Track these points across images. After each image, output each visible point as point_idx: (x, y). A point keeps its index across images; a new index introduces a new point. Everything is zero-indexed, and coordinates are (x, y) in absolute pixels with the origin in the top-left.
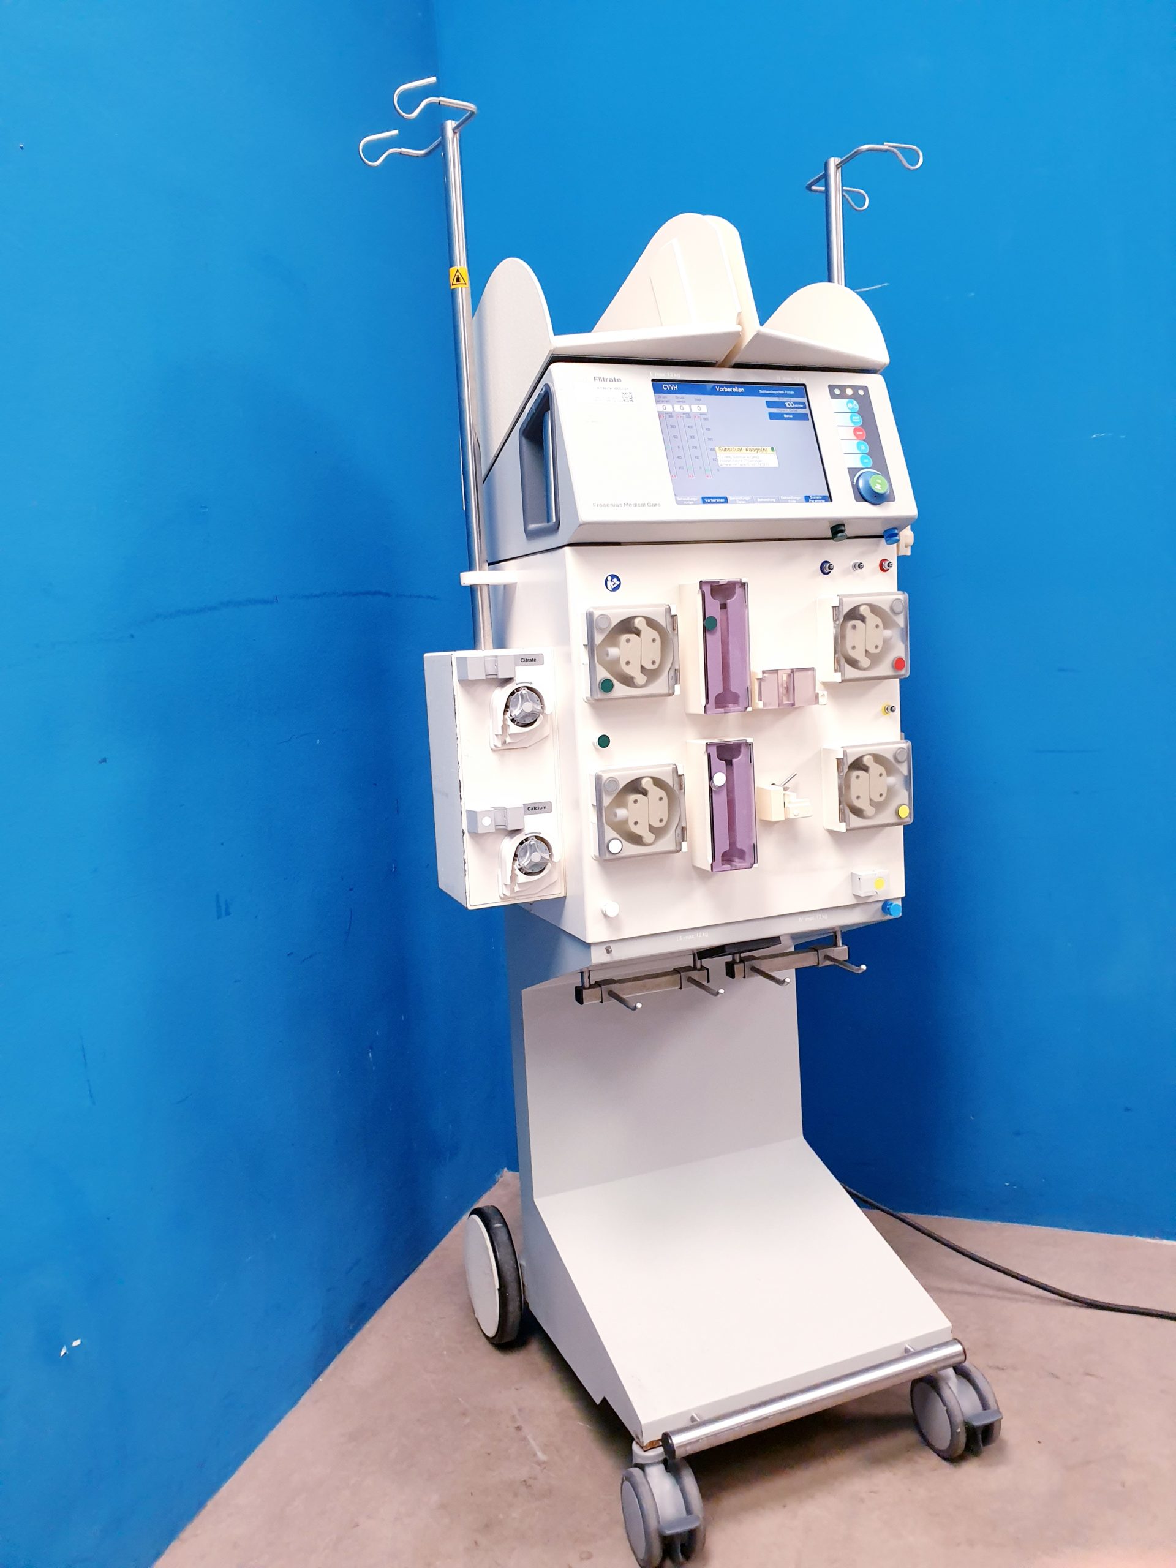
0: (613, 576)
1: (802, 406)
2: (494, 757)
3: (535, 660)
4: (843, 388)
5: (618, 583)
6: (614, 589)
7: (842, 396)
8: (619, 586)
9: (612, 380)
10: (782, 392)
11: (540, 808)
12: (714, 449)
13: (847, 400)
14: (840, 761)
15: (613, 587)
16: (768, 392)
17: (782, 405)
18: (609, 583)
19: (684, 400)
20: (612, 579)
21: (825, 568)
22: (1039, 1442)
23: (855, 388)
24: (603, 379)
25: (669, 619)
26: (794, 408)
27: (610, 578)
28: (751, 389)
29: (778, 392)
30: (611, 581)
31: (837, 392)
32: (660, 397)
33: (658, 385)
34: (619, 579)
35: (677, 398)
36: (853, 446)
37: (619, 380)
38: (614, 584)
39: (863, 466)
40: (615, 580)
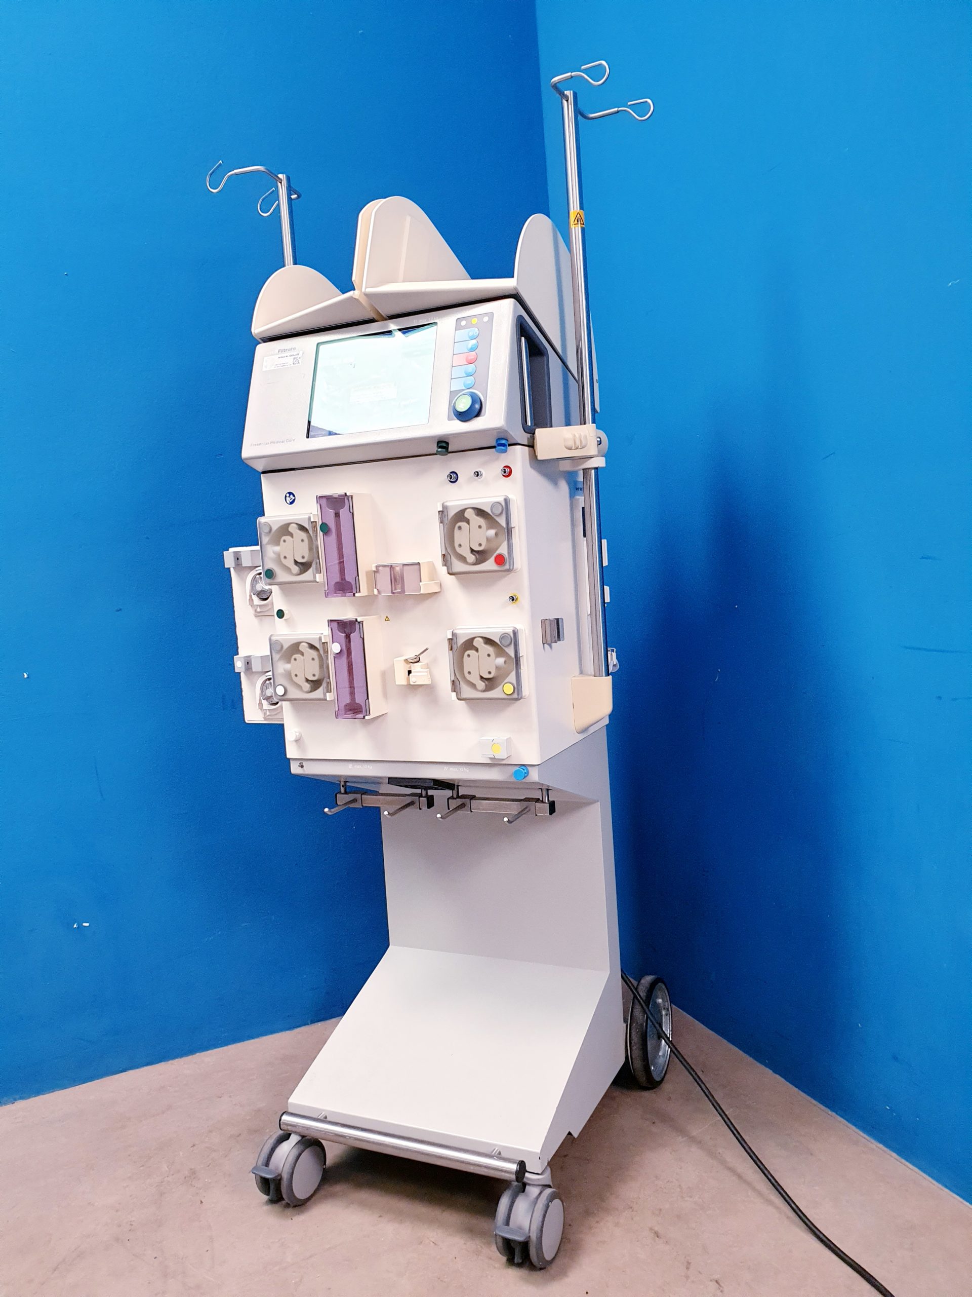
0: (290, 493)
2: (253, 620)
4: (469, 319)
5: (294, 498)
6: (291, 503)
7: (467, 327)
8: (294, 500)
9: (289, 349)
13: (469, 329)
14: (450, 640)
15: (291, 501)
18: (288, 498)
20: (290, 495)
21: (453, 478)
22: (587, 1293)
23: (481, 317)
24: (284, 350)
25: (311, 525)
27: (288, 495)
30: (289, 497)
31: (463, 324)
34: (294, 496)
36: (459, 372)
37: (294, 348)
38: (291, 499)
39: (465, 388)
40: (291, 496)
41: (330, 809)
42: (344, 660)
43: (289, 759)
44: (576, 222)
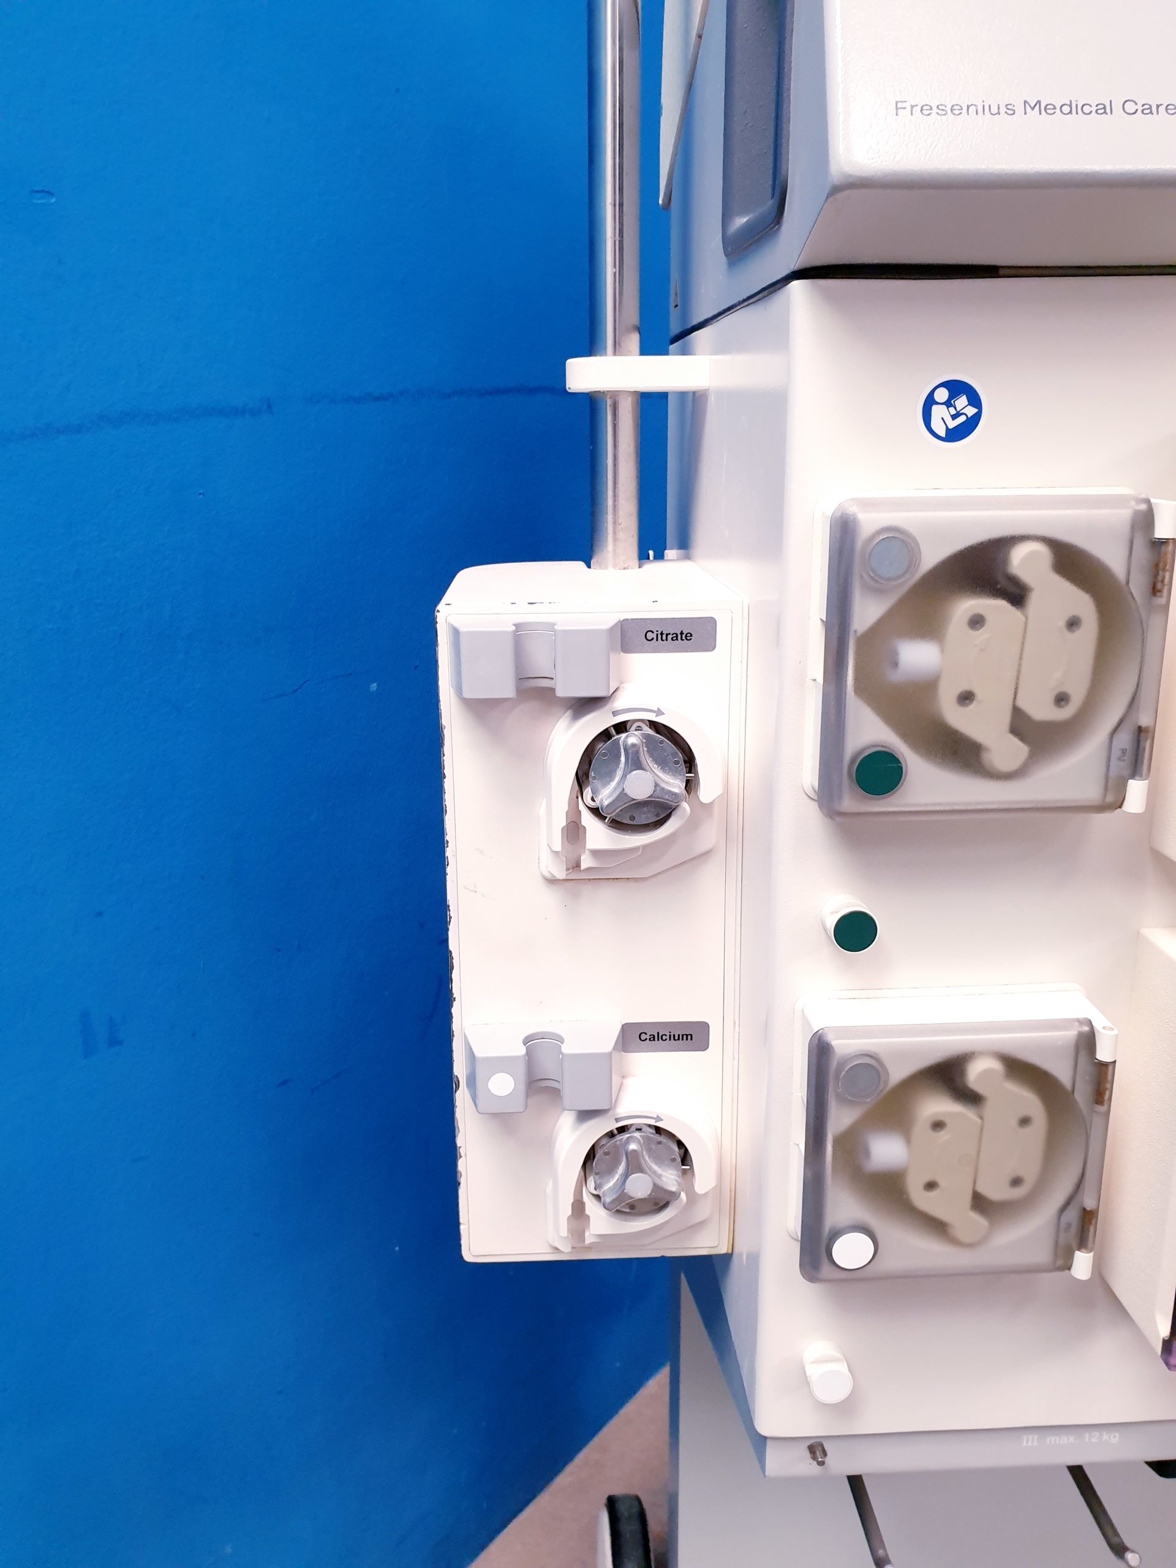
0: (956, 388)
2: (549, 900)
3: (688, 636)
5: (971, 411)
6: (955, 435)
8: (972, 424)
11: (673, 1037)
15: (952, 424)
18: (939, 413)
20: (950, 398)
25: (1142, 552)
27: (942, 395)
30: (948, 404)
34: (975, 400)
38: (954, 417)
40: (962, 402)
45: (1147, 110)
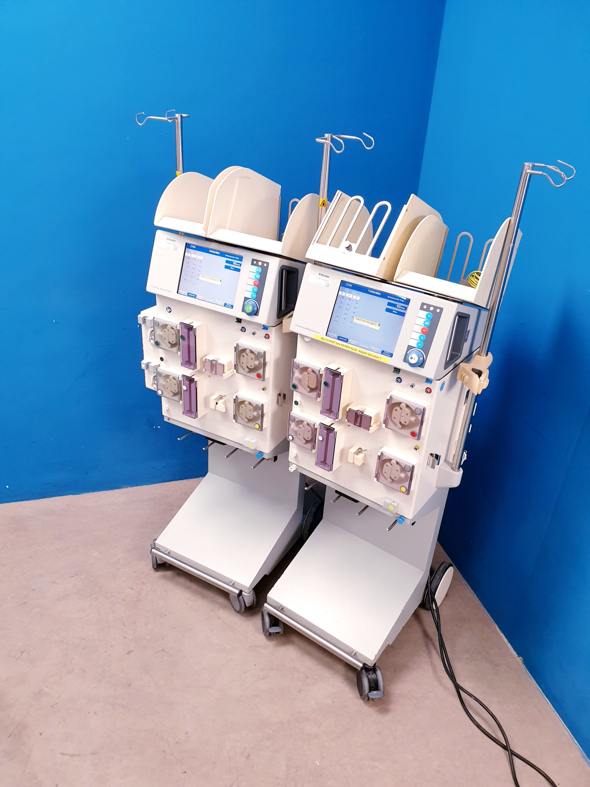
1: (239, 265)
4: (258, 261)
7: (257, 265)
8: (171, 311)
9: (172, 240)
10: (234, 257)
12: (199, 275)
13: (257, 267)
14: (235, 398)
15: (169, 311)
16: (228, 256)
17: (232, 263)
18: (168, 309)
19: (195, 253)
21: (243, 329)
23: (263, 262)
24: (170, 240)
26: (236, 265)
27: (168, 308)
28: (222, 254)
29: (232, 257)
31: (254, 262)
32: (188, 250)
33: (187, 246)
34: (171, 309)
35: (194, 251)
36: (250, 288)
37: (175, 241)
39: (251, 298)
40: (170, 309)
41: (180, 438)
42: (188, 392)
43: (163, 416)
44: (322, 205)
45: (169, 291)
